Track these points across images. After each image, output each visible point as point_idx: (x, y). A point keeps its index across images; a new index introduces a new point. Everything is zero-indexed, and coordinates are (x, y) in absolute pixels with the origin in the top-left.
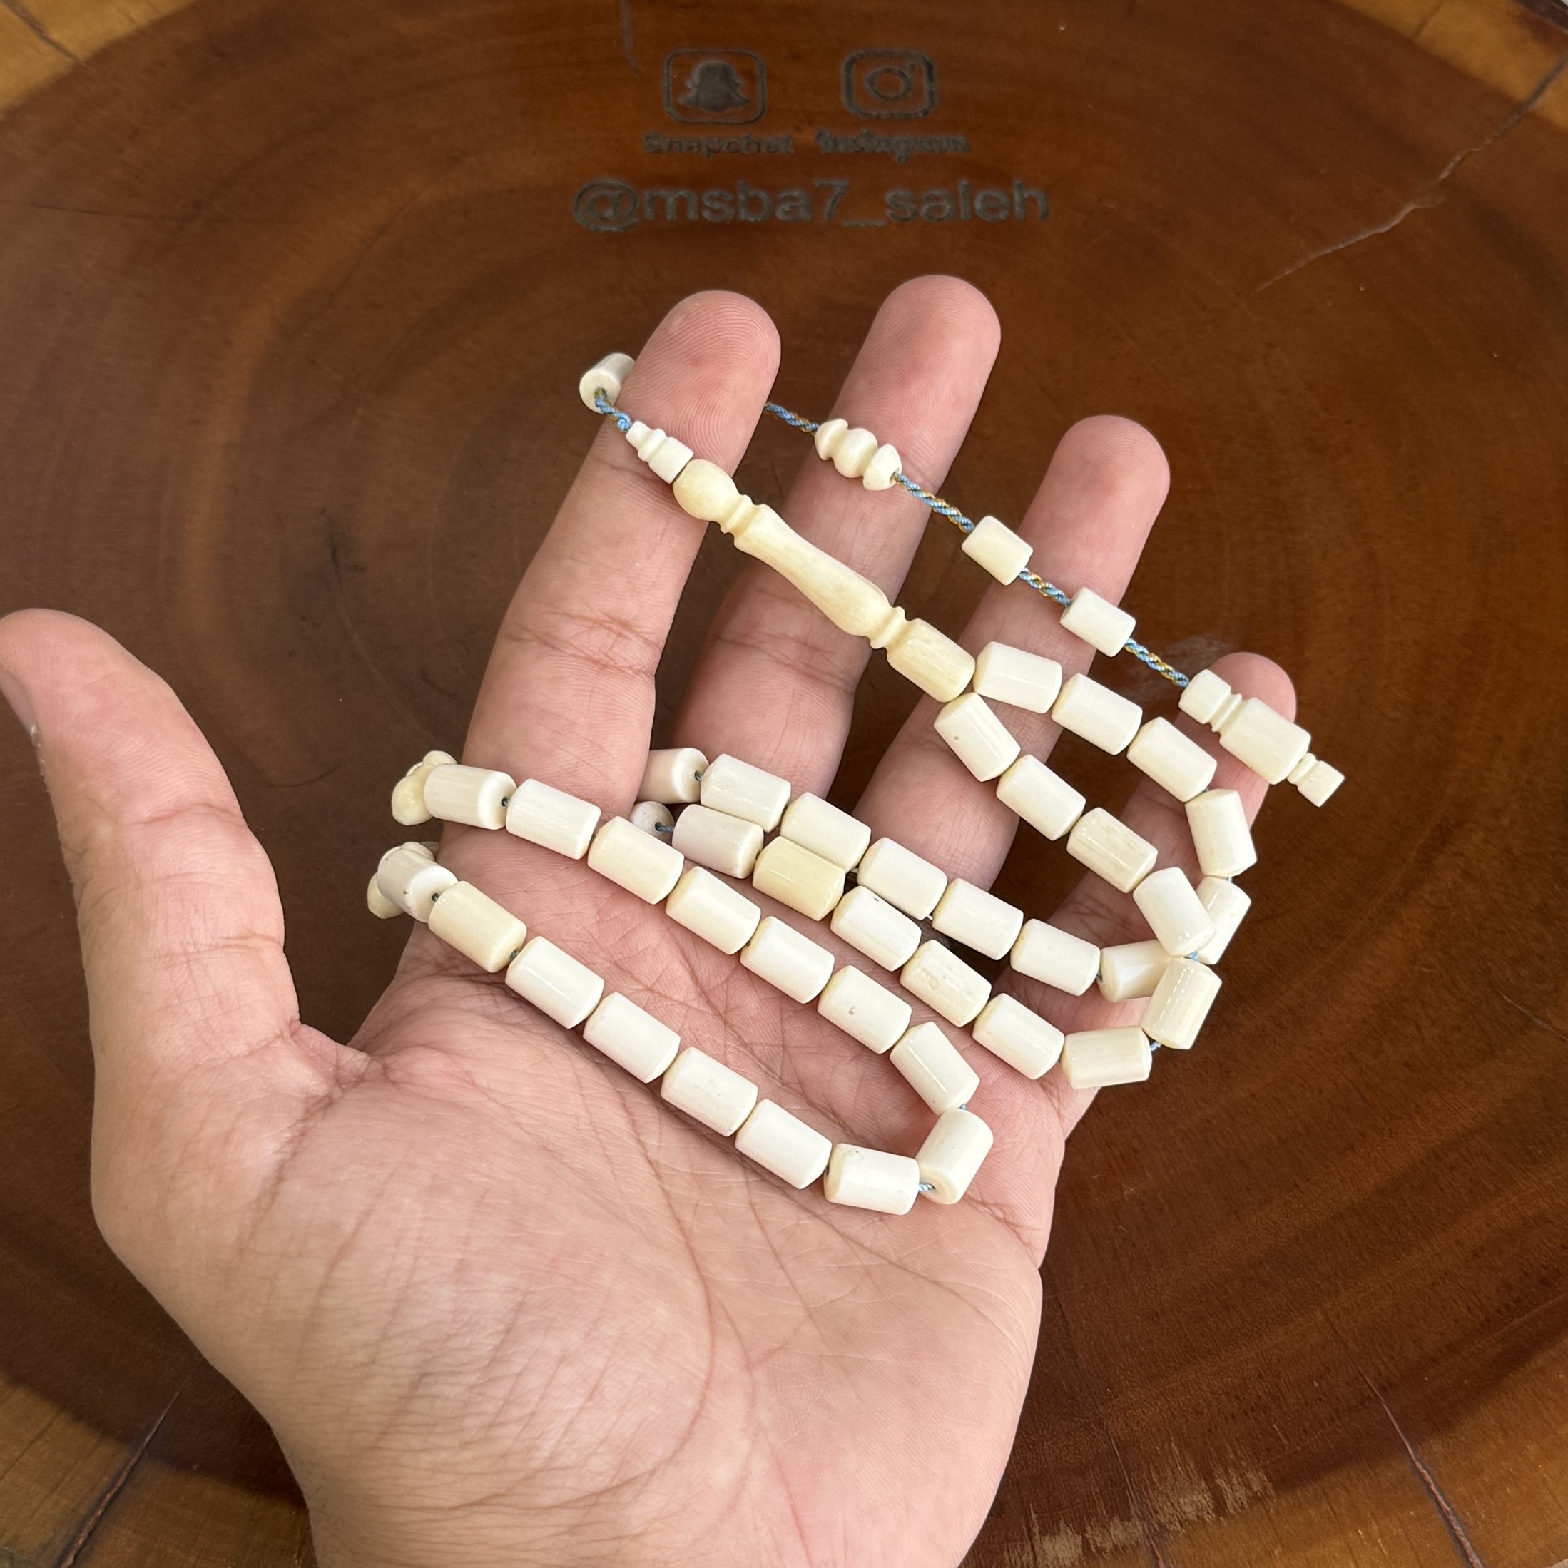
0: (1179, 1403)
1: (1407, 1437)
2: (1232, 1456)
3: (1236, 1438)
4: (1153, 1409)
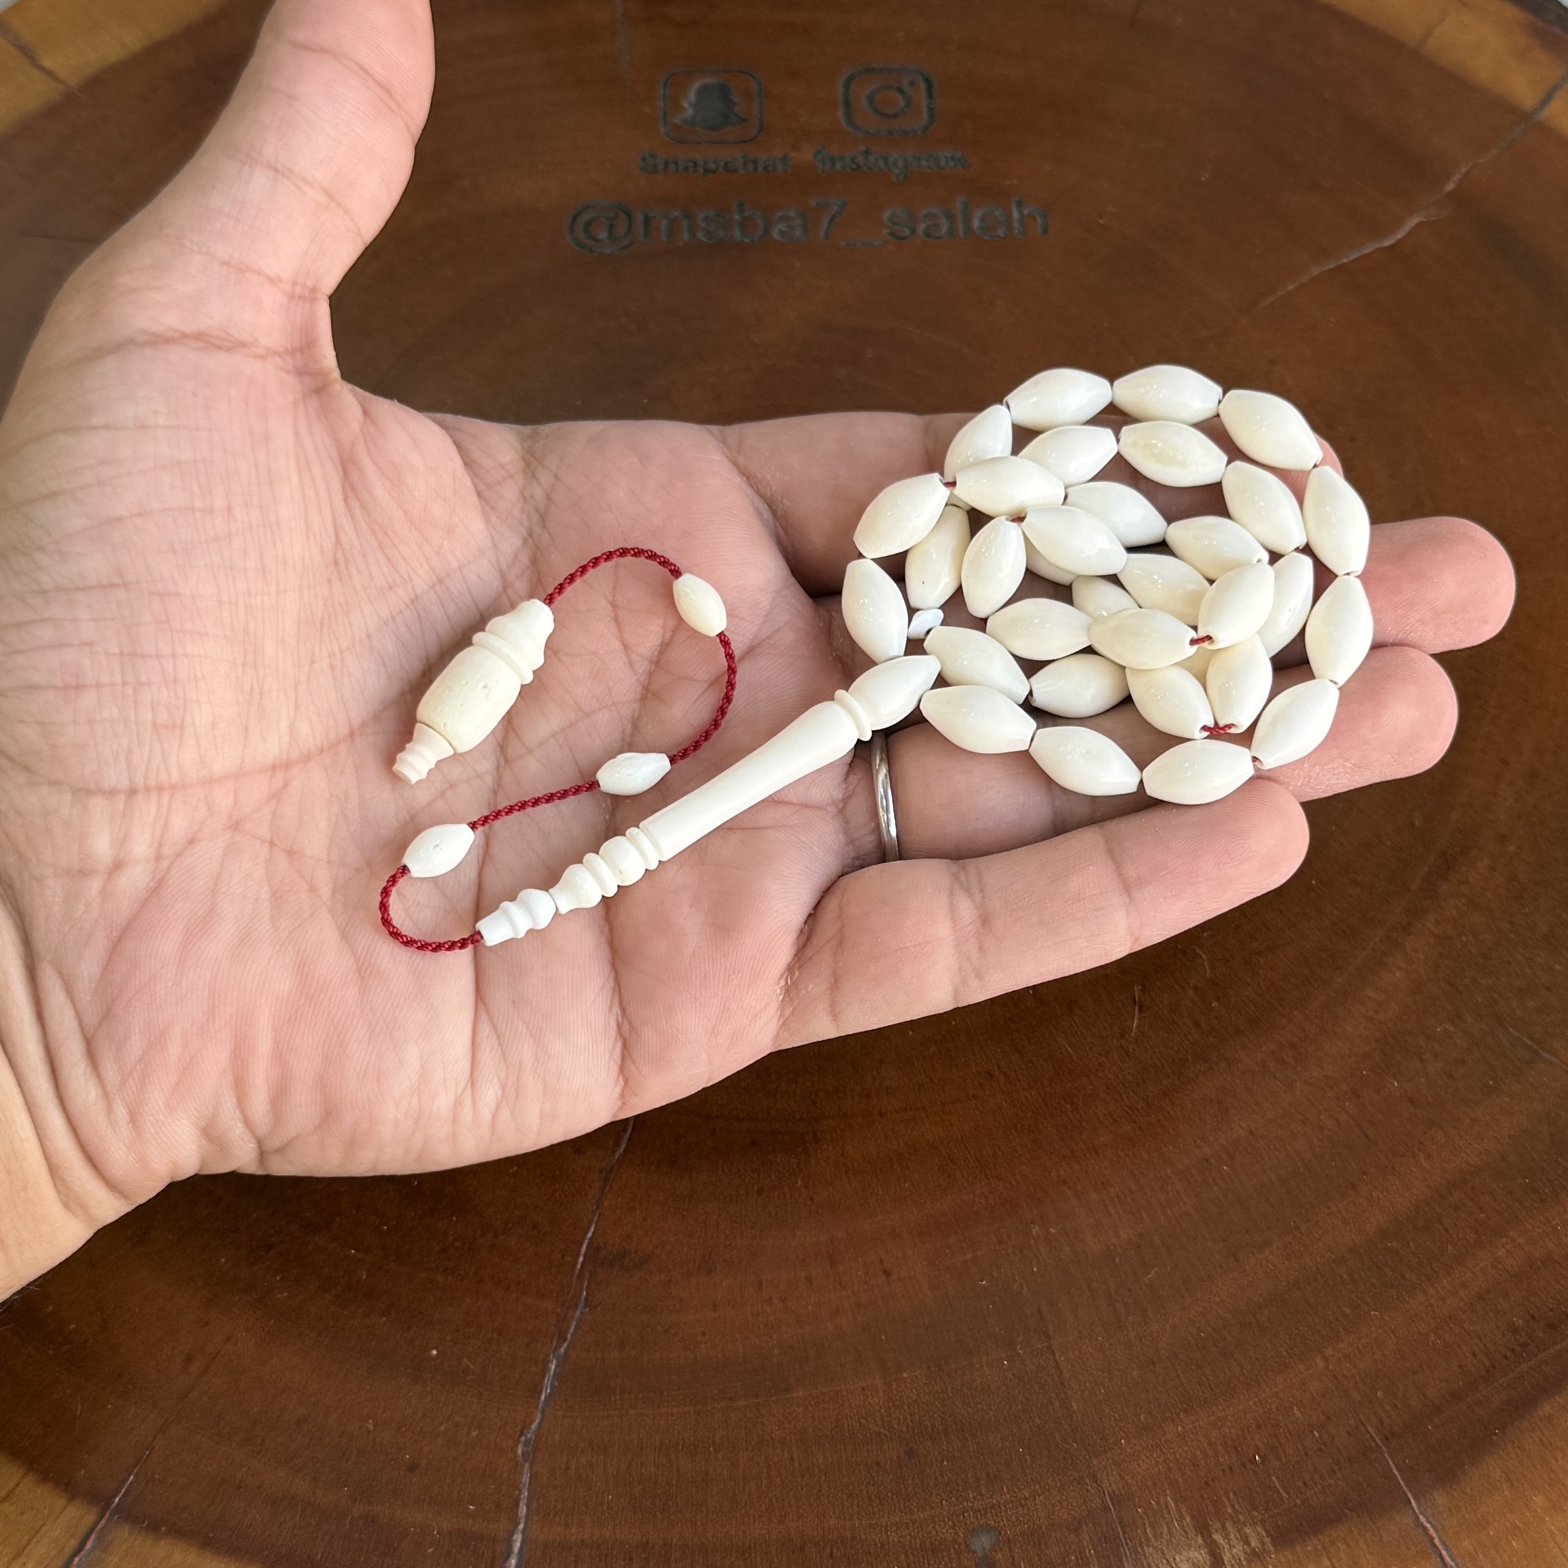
0: (1176, 1457)
1: (1410, 1491)
2: (1230, 1511)
3: (1234, 1493)
4: (1148, 1461)
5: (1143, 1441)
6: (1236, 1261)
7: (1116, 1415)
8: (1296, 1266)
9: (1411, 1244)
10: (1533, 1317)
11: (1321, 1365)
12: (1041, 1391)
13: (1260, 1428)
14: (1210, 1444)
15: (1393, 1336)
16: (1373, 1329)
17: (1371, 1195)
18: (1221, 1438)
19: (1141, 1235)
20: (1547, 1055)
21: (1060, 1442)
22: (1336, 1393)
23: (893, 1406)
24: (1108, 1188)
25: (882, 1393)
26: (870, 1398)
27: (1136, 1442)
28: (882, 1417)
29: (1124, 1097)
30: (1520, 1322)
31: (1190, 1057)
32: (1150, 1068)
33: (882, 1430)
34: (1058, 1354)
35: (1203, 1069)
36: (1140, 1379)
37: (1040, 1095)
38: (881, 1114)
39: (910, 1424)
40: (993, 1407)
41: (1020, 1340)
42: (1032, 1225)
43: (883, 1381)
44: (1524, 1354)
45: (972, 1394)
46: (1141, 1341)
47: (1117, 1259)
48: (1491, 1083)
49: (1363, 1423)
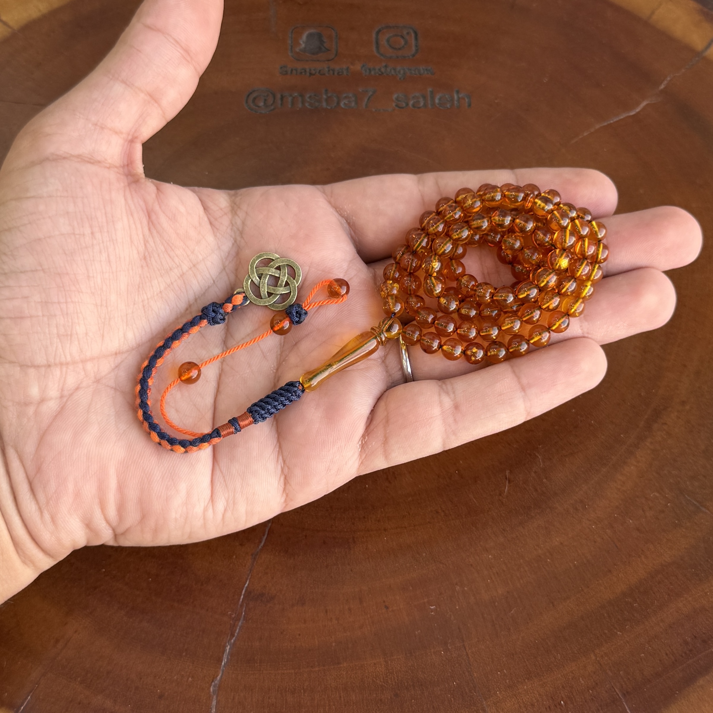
4: (510, 703)
5: (508, 693)
6: (553, 605)
7: (495, 680)
8: (582, 609)
9: (637, 600)
10: (695, 637)
11: (594, 658)
12: (459, 667)
13: (564, 688)
14: (540, 695)
15: (628, 645)
16: (618, 641)
17: (618, 575)
18: (545, 692)
19: (508, 592)
20: (704, 509)
21: (468, 692)
22: (600, 672)
23: (389, 672)
24: (492, 568)
25: (383, 665)
26: (378, 668)
27: (504, 693)
28: (383, 677)
29: (501, 524)
30: (689, 639)
31: (532, 507)
32: (513, 511)
33: (383, 684)
34: (467, 649)
35: (538, 512)
36: (506, 662)
37: (460, 522)
38: (385, 530)
39: (397, 682)
40: (436, 674)
41: (450, 641)
42: (456, 586)
43: (384, 660)
44: (691, 655)
45: (426, 667)
46: (507, 643)
47: (496, 604)
48: (676, 522)
49: (613, 687)
